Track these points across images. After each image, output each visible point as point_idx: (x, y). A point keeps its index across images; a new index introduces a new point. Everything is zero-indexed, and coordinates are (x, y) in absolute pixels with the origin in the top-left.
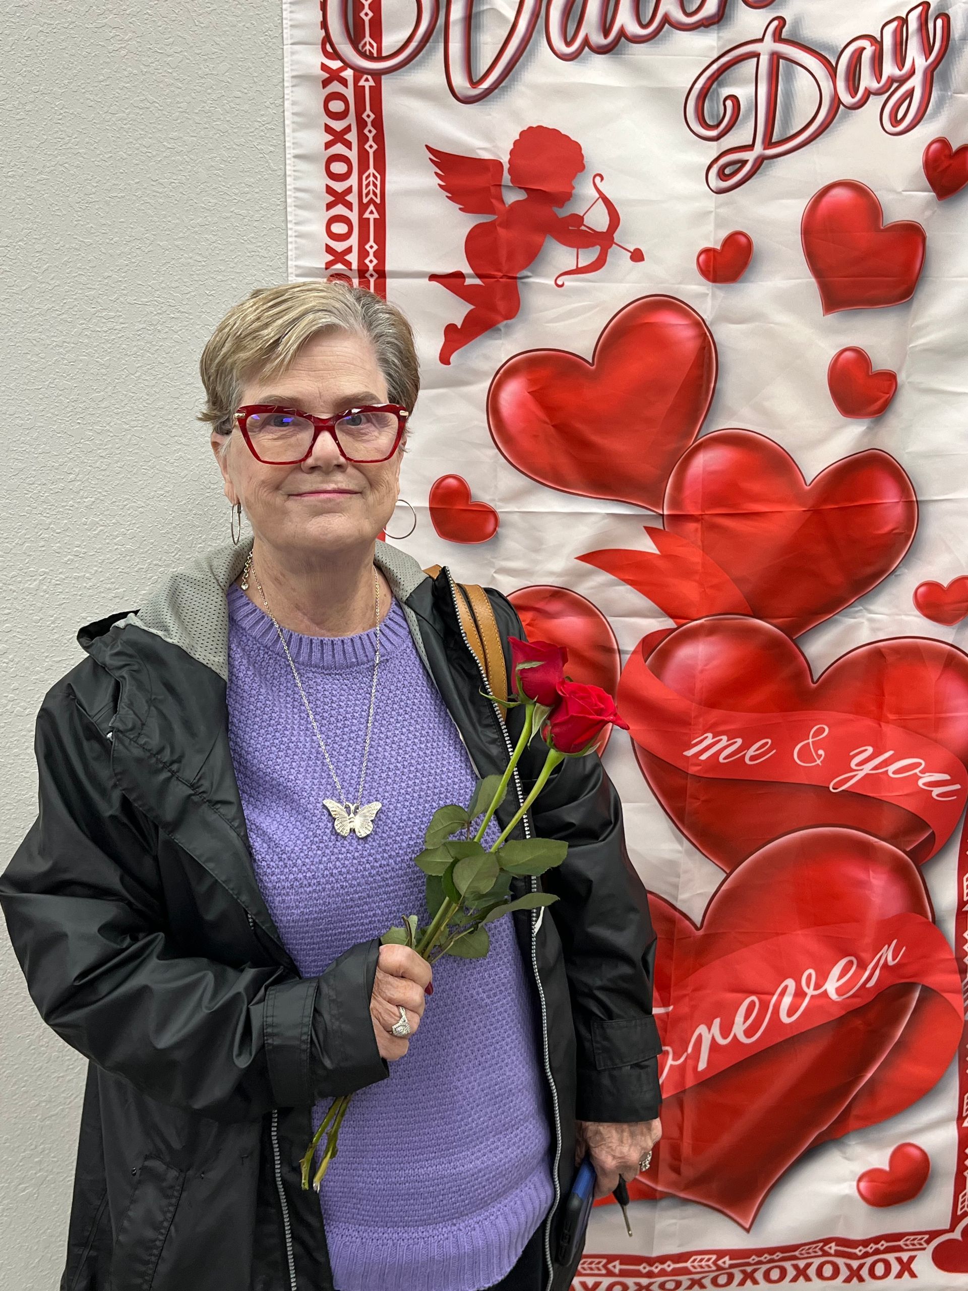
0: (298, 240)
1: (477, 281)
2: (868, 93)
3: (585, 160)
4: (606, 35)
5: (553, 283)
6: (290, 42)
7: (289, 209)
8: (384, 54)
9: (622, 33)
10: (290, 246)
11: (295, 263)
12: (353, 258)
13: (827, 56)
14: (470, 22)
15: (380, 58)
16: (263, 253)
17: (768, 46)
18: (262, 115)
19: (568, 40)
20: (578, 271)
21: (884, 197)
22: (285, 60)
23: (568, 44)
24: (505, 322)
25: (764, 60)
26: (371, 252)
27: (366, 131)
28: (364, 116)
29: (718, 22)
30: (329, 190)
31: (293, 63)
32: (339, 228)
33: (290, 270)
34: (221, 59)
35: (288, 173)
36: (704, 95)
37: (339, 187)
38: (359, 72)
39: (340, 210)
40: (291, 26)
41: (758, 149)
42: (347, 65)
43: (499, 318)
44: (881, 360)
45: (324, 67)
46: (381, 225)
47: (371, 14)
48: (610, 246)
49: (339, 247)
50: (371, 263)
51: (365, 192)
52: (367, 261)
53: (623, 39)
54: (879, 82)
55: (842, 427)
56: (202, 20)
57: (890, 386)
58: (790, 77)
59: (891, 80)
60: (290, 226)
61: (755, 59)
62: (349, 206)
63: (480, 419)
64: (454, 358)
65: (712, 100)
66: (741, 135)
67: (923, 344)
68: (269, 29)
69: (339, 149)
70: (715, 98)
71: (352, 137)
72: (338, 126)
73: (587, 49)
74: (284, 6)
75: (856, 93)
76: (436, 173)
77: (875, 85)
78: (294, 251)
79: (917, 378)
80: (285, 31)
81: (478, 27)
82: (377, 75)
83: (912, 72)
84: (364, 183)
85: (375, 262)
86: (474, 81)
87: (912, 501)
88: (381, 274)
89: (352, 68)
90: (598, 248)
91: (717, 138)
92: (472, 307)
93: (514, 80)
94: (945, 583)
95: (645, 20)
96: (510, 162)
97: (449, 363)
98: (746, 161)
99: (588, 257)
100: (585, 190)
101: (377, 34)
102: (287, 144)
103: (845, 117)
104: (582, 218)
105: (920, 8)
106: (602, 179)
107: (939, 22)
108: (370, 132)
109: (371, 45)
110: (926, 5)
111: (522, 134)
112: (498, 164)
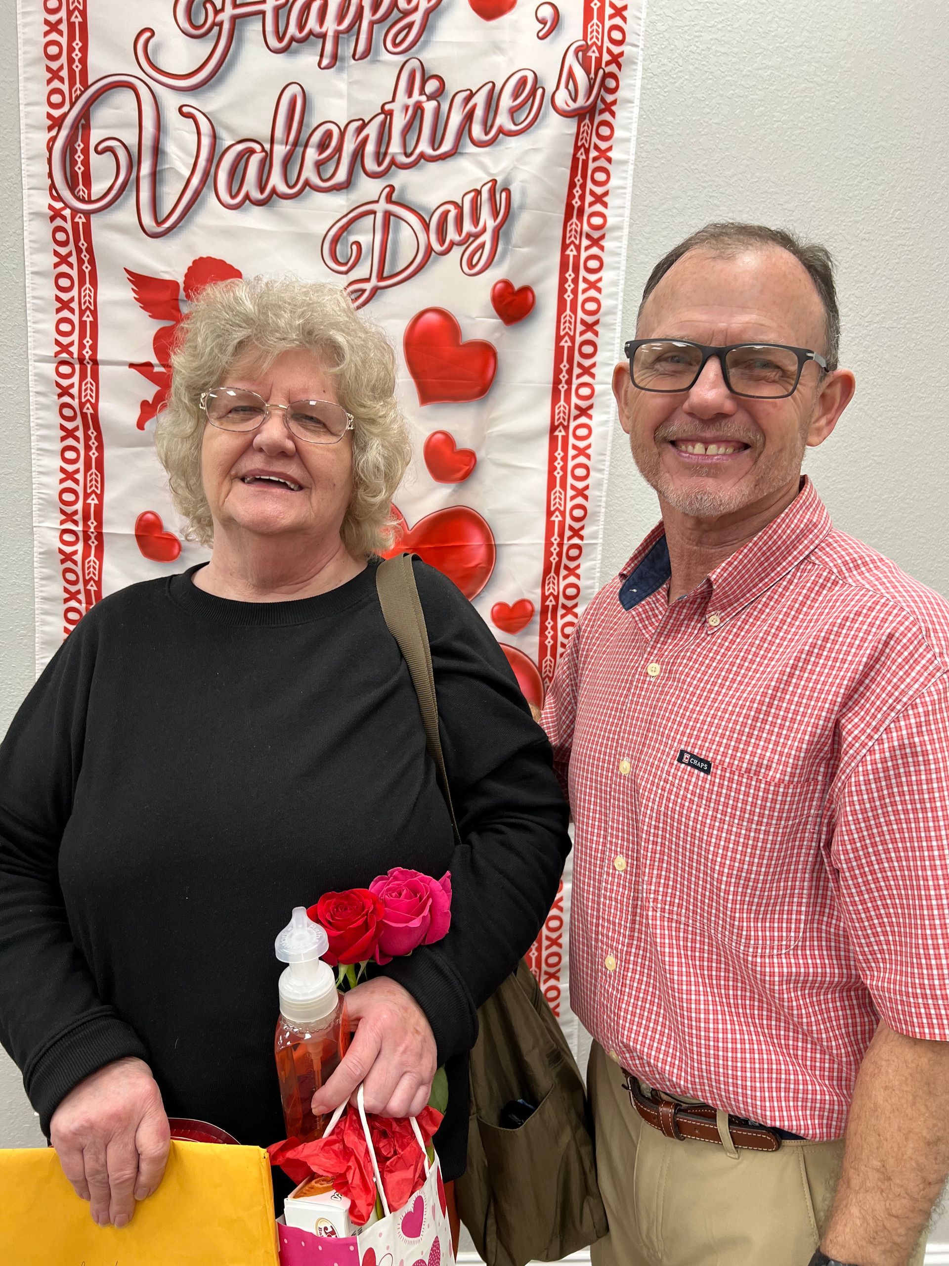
0: (35, 334)
1: (161, 369)
4: (262, 191)
6: (27, 187)
7: (28, 312)
8: (93, 198)
9: (274, 191)
10: (29, 339)
11: (33, 352)
12: (74, 349)
13: (423, 215)
14: (155, 175)
15: (90, 202)
16: (9, 343)
17: (382, 206)
19: (233, 194)
21: (461, 321)
22: (24, 201)
23: (233, 197)
25: (380, 216)
26: (88, 345)
27: (82, 256)
28: (80, 244)
29: (347, 187)
30: (58, 299)
31: (30, 203)
32: (64, 327)
33: (29, 357)
35: (27, 285)
36: (336, 240)
37: (65, 297)
38: (75, 212)
39: (66, 314)
40: (28, 176)
41: (374, 281)
42: (67, 206)
44: (464, 441)
45: (51, 207)
46: (94, 325)
47: (82, 168)
49: (65, 341)
50: (87, 353)
51: (83, 301)
52: (84, 352)
53: (274, 196)
54: (460, 235)
55: (435, 489)
57: (471, 461)
58: (397, 229)
59: (469, 235)
60: (29, 324)
61: (373, 216)
62: (72, 311)
64: (147, 425)
65: (342, 244)
66: (361, 271)
67: (497, 431)
68: (11, 177)
69: (64, 268)
70: (344, 243)
71: (73, 259)
72: (63, 251)
73: (247, 202)
74: (23, 161)
75: (444, 243)
76: (132, 289)
77: (457, 238)
78: (32, 343)
79: (495, 456)
80: (23, 179)
81: (162, 181)
82: (87, 214)
83: (484, 230)
84: (83, 294)
85: (90, 353)
86: (159, 221)
87: (492, 544)
88: (95, 362)
89: (70, 208)
91: (346, 273)
92: (158, 388)
93: (188, 221)
94: (511, 604)
95: (292, 182)
96: (185, 282)
97: (144, 429)
98: (365, 290)
101: (88, 183)
102: (26, 264)
103: (435, 261)
105: (490, 184)
107: (504, 195)
108: (85, 257)
109: (83, 191)
110: (494, 181)
111: (195, 262)
112: (175, 284)
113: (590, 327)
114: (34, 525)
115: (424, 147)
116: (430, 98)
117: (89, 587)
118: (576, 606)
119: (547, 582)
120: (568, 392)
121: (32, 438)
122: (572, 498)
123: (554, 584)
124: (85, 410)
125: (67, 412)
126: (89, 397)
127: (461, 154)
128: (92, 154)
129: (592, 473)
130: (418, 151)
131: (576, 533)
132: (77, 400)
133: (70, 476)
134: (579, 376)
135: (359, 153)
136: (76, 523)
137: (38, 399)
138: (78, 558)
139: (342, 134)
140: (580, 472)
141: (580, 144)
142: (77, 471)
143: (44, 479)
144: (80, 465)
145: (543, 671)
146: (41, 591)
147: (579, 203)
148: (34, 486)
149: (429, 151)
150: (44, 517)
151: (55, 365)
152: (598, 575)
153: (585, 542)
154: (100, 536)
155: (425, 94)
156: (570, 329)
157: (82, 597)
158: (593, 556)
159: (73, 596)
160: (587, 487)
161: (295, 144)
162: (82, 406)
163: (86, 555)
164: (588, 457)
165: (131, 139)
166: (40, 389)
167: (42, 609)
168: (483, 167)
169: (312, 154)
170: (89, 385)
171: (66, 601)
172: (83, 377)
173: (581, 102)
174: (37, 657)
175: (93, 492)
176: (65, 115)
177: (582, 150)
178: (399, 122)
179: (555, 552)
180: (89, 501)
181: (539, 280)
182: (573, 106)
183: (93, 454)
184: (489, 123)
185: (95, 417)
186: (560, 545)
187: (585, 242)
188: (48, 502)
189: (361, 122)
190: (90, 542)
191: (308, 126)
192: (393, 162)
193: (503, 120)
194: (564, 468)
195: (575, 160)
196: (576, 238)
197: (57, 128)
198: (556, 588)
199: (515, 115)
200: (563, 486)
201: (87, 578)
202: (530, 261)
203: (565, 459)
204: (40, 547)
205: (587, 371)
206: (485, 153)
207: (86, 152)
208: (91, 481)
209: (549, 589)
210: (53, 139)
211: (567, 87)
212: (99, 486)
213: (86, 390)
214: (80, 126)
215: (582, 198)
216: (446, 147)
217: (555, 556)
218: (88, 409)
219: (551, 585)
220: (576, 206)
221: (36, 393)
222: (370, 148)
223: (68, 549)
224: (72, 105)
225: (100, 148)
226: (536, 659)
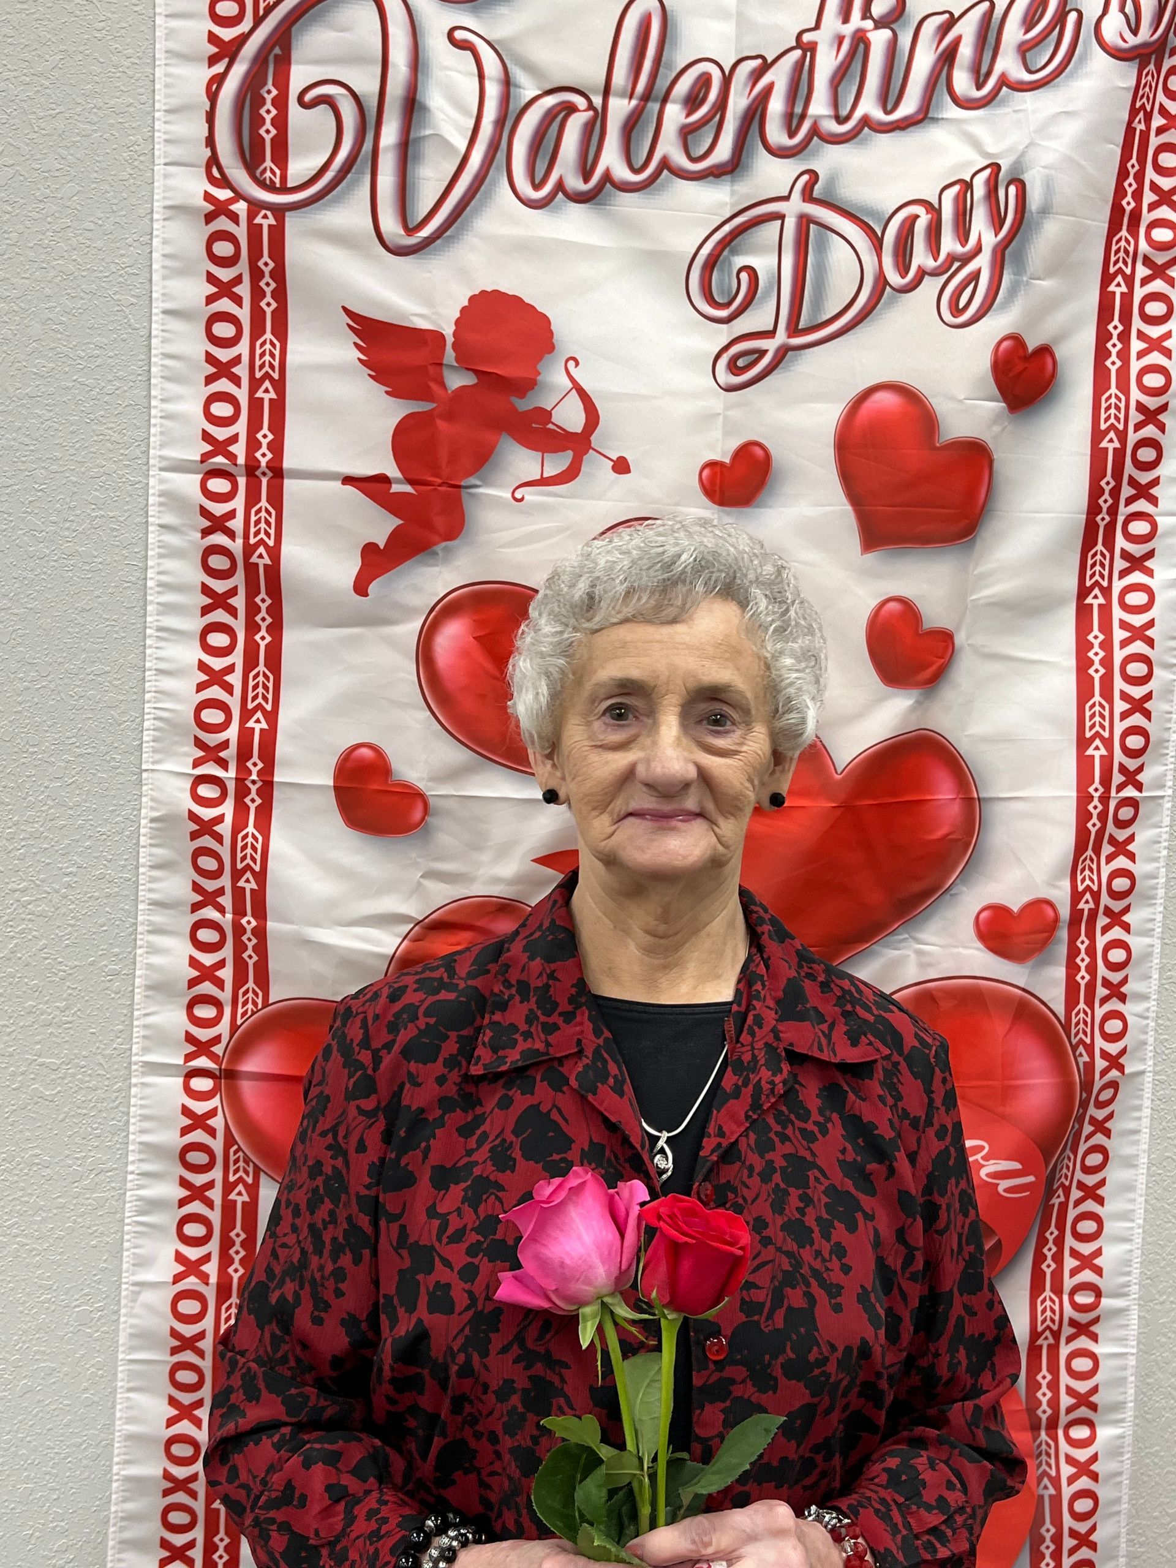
0: (163, 421)
1: (408, 489)
2: (922, 274)
3: (555, 336)
4: (586, 178)
5: (509, 495)
6: (163, 161)
7: (153, 381)
8: (289, 185)
9: (607, 177)
10: (153, 430)
11: (159, 453)
12: (239, 450)
13: (871, 223)
14: (406, 150)
15: (284, 190)
16: (116, 437)
17: (795, 207)
18: (122, 255)
19: (537, 181)
20: (543, 482)
21: (941, 406)
22: (156, 184)
23: (537, 187)
24: (444, 544)
25: (790, 223)
26: (265, 442)
27: (262, 284)
28: (261, 264)
29: (732, 171)
30: (210, 359)
31: (167, 189)
32: (222, 409)
33: (151, 462)
34: (68, 178)
35: (154, 333)
36: (711, 264)
37: (224, 355)
38: (255, 206)
39: (223, 385)
40: (166, 141)
41: (781, 336)
42: (239, 196)
43: (436, 538)
44: (934, 615)
45: (208, 197)
46: (279, 407)
47: (273, 132)
48: (586, 452)
49: (221, 434)
50: (264, 457)
51: (258, 363)
52: (258, 455)
53: (608, 185)
54: (936, 260)
55: (882, 700)
56: (43, 125)
57: (946, 648)
58: (822, 247)
59: (952, 258)
60: (154, 403)
61: (779, 222)
62: (236, 380)
63: (407, 671)
64: (373, 588)
65: (722, 270)
66: (759, 318)
67: (987, 597)
68: (136, 143)
70: (726, 269)
71: (244, 290)
72: (225, 274)
73: (560, 195)
74: (157, 115)
75: (907, 272)
76: (356, 344)
77: (930, 264)
78: (159, 437)
79: (979, 640)
80: (157, 146)
81: (417, 158)
82: (279, 211)
83: (978, 250)
84: (258, 352)
85: (269, 456)
86: (411, 226)
87: (973, 799)
88: (277, 472)
89: (245, 200)
90: (570, 454)
91: (728, 320)
92: (401, 522)
93: (463, 228)
94: (1015, 908)
95: (638, 164)
96: (455, 334)
97: (366, 595)
98: (766, 351)
99: (556, 464)
100: (555, 377)
101: (281, 157)
102: (154, 295)
103: (892, 302)
104: (549, 414)
105: (988, 171)
106: (577, 364)
107: (1012, 189)
108: (268, 285)
109: (273, 172)
110: (996, 167)
111: (472, 299)
112: (439, 337)
113: (1151, 416)
114: (144, 767)
115: (869, 106)
116: (879, 24)
117: (241, 883)
118: (1127, 909)
119: (1080, 867)
120: (1111, 528)
121: (149, 608)
122: (1124, 716)
123: (1091, 870)
124: (254, 559)
125: (218, 562)
126: (262, 535)
127: (935, 120)
128: (294, 109)
129: (1156, 671)
130: (858, 114)
131: (1131, 778)
132: (240, 541)
133: (216, 678)
134: (1130, 501)
135: (756, 113)
136: (223, 764)
137: (162, 538)
138: (225, 829)
139: (727, 81)
140: (1137, 669)
141: (1138, 105)
142: (230, 669)
143: (168, 684)
144: (237, 658)
145: (1073, 1031)
146: (150, 890)
147: (1133, 204)
148: (147, 696)
149: (878, 114)
150: (164, 751)
151: (199, 477)
152: (1165, 852)
153: (1145, 794)
154: (267, 788)
155: (871, 18)
156: (1117, 419)
157: (226, 901)
158: (1155, 820)
159: (210, 899)
160: (1149, 696)
161: (646, 97)
162: (249, 550)
163: (239, 825)
164: (1150, 642)
165: (366, 83)
166: (169, 519)
167: (150, 923)
168: (975, 143)
169: (674, 115)
170: (263, 514)
171: (196, 907)
172: (252, 498)
173: (1145, 34)
174: (136, 1013)
175: (260, 707)
176: (243, 38)
177: (1141, 115)
178: (826, 63)
179: (1095, 813)
180: (251, 724)
181: (1063, 336)
182: (1133, 41)
183: (263, 639)
184: (984, 69)
185: (274, 573)
186: (1105, 799)
187: (1142, 271)
188: (171, 725)
189: (759, 61)
190: (247, 800)
191: (670, 67)
192: (815, 131)
193: (1008, 64)
194: (1107, 662)
195: (1130, 130)
196: (1125, 263)
197: (226, 60)
198: (1095, 878)
199: (1028, 55)
200: (1107, 693)
201: (240, 866)
202: (1051, 304)
203: (1107, 645)
204: (152, 809)
205: (1144, 492)
206: (976, 119)
207: (281, 102)
208: (255, 687)
209: (1083, 880)
210: (218, 80)
211: (1122, 9)
212: (270, 696)
213: (258, 522)
214: (271, 58)
215: (1138, 195)
216: (908, 107)
217: (1095, 820)
218: (261, 556)
219: (1087, 872)
220: (1128, 209)
221: (161, 526)
222: (776, 106)
223: (207, 813)
224: (258, 21)
225: (308, 97)
226: (1060, 1008)
